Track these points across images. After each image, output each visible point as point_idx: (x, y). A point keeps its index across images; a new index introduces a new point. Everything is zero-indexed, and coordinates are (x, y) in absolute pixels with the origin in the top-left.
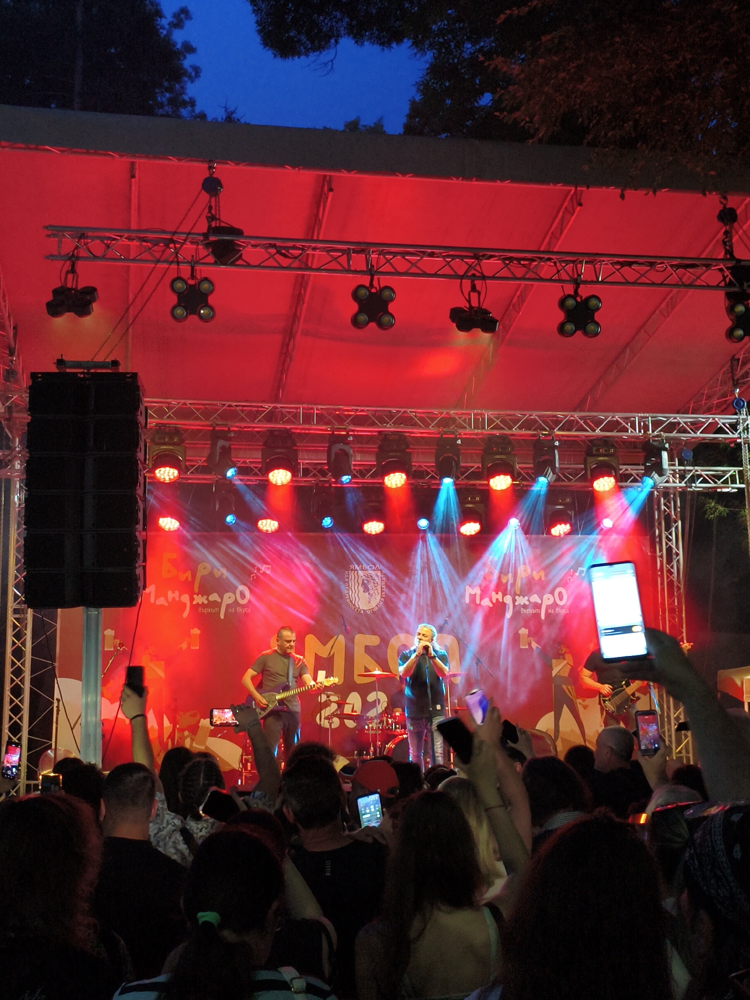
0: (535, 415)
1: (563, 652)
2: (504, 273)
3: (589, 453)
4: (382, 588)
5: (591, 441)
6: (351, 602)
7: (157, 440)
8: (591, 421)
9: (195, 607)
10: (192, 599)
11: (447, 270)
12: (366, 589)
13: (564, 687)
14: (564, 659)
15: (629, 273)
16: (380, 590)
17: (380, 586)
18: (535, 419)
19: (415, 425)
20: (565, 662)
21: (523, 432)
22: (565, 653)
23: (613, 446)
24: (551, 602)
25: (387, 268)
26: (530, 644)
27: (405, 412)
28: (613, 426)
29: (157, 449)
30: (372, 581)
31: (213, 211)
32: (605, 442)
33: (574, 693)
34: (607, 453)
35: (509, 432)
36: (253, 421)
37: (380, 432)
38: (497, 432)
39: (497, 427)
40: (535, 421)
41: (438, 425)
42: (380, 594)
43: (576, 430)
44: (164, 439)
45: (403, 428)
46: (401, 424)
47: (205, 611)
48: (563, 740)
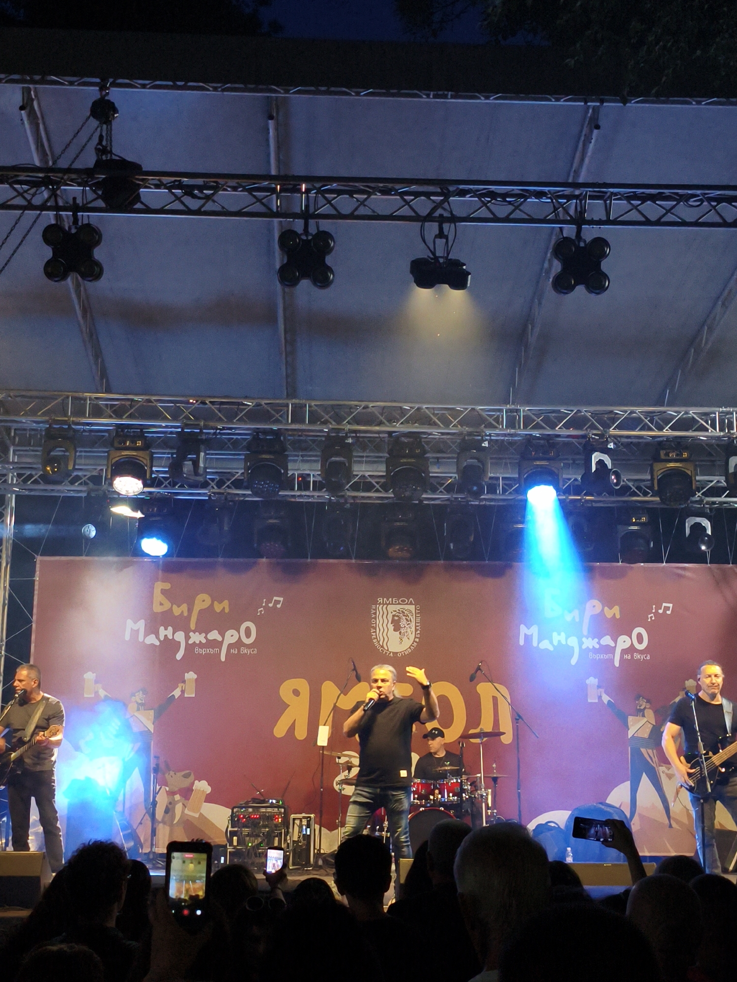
0: (586, 411)
1: (642, 708)
2: (483, 213)
3: (657, 459)
4: (416, 626)
5: (660, 443)
6: (379, 642)
7: (116, 444)
8: (659, 418)
9: (190, 648)
10: (187, 638)
11: (405, 211)
12: (397, 628)
13: (643, 750)
14: (643, 716)
15: (651, 210)
16: (413, 629)
17: (413, 624)
18: (585, 417)
19: (433, 424)
20: (645, 720)
21: (572, 432)
22: (645, 708)
23: (686, 448)
24: (627, 645)
25: (325, 209)
26: (600, 697)
27: (419, 409)
28: (686, 424)
29: (118, 455)
30: (404, 618)
31: (104, 143)
32: (678, 444)
33: (656, 759)
34: (678, 458)
35: (551, 432)
36: (230, 419)
37: (390, 433)
38: (536, 433)
39: (537, 427)
40: (585, 420)
41: (461, 423)
42: (414, 633)
43: (641, 430)
44: (125, 443)
45: (416, 427)
46: (416, 423)
47: (203, 651)
48: (642, 817)
